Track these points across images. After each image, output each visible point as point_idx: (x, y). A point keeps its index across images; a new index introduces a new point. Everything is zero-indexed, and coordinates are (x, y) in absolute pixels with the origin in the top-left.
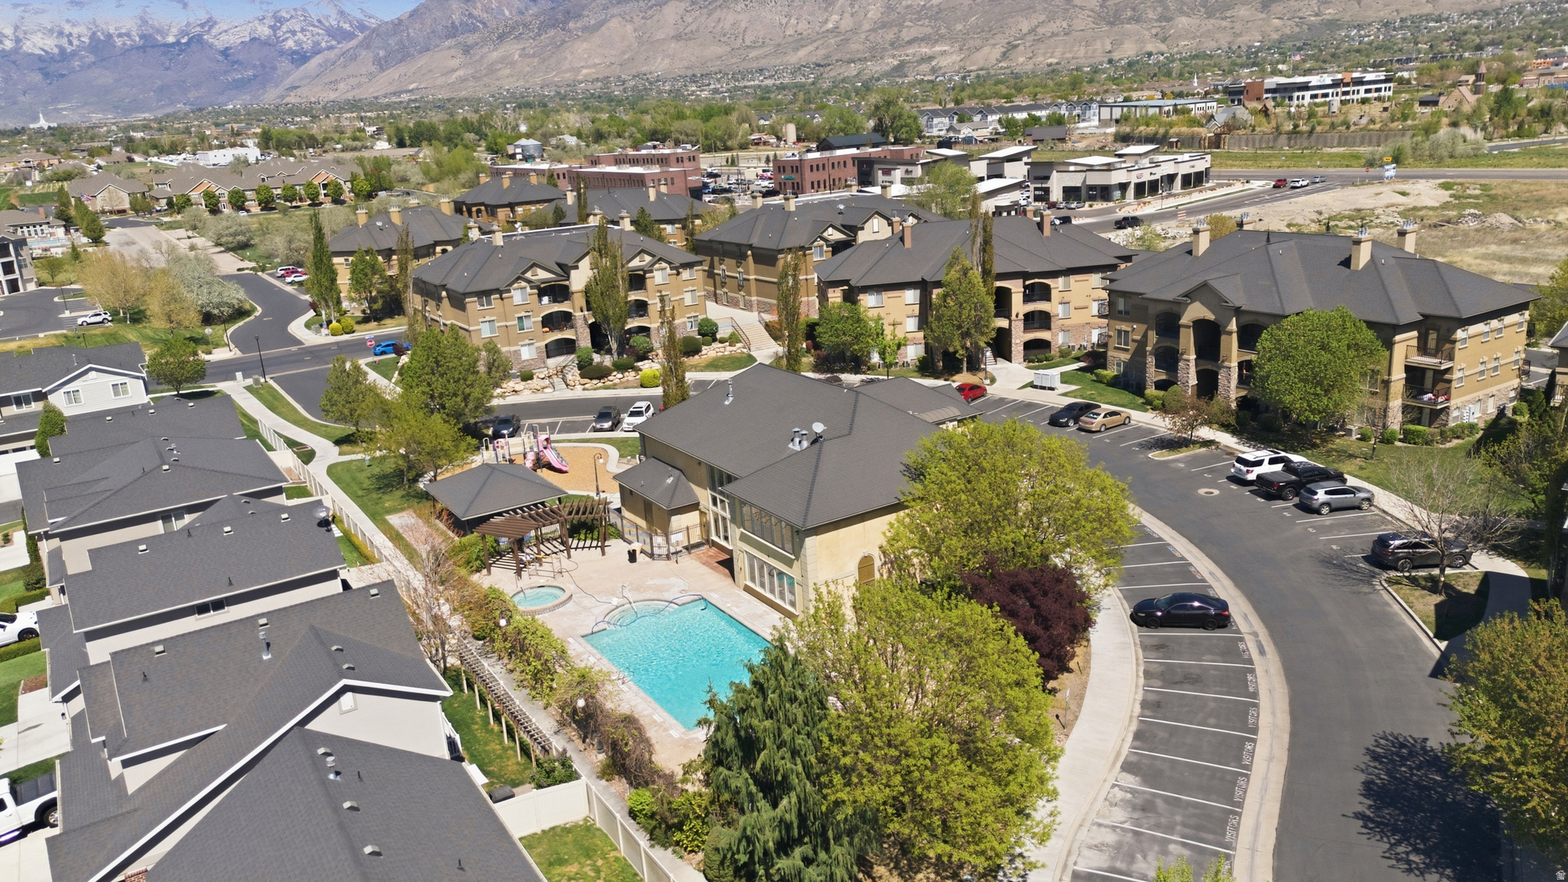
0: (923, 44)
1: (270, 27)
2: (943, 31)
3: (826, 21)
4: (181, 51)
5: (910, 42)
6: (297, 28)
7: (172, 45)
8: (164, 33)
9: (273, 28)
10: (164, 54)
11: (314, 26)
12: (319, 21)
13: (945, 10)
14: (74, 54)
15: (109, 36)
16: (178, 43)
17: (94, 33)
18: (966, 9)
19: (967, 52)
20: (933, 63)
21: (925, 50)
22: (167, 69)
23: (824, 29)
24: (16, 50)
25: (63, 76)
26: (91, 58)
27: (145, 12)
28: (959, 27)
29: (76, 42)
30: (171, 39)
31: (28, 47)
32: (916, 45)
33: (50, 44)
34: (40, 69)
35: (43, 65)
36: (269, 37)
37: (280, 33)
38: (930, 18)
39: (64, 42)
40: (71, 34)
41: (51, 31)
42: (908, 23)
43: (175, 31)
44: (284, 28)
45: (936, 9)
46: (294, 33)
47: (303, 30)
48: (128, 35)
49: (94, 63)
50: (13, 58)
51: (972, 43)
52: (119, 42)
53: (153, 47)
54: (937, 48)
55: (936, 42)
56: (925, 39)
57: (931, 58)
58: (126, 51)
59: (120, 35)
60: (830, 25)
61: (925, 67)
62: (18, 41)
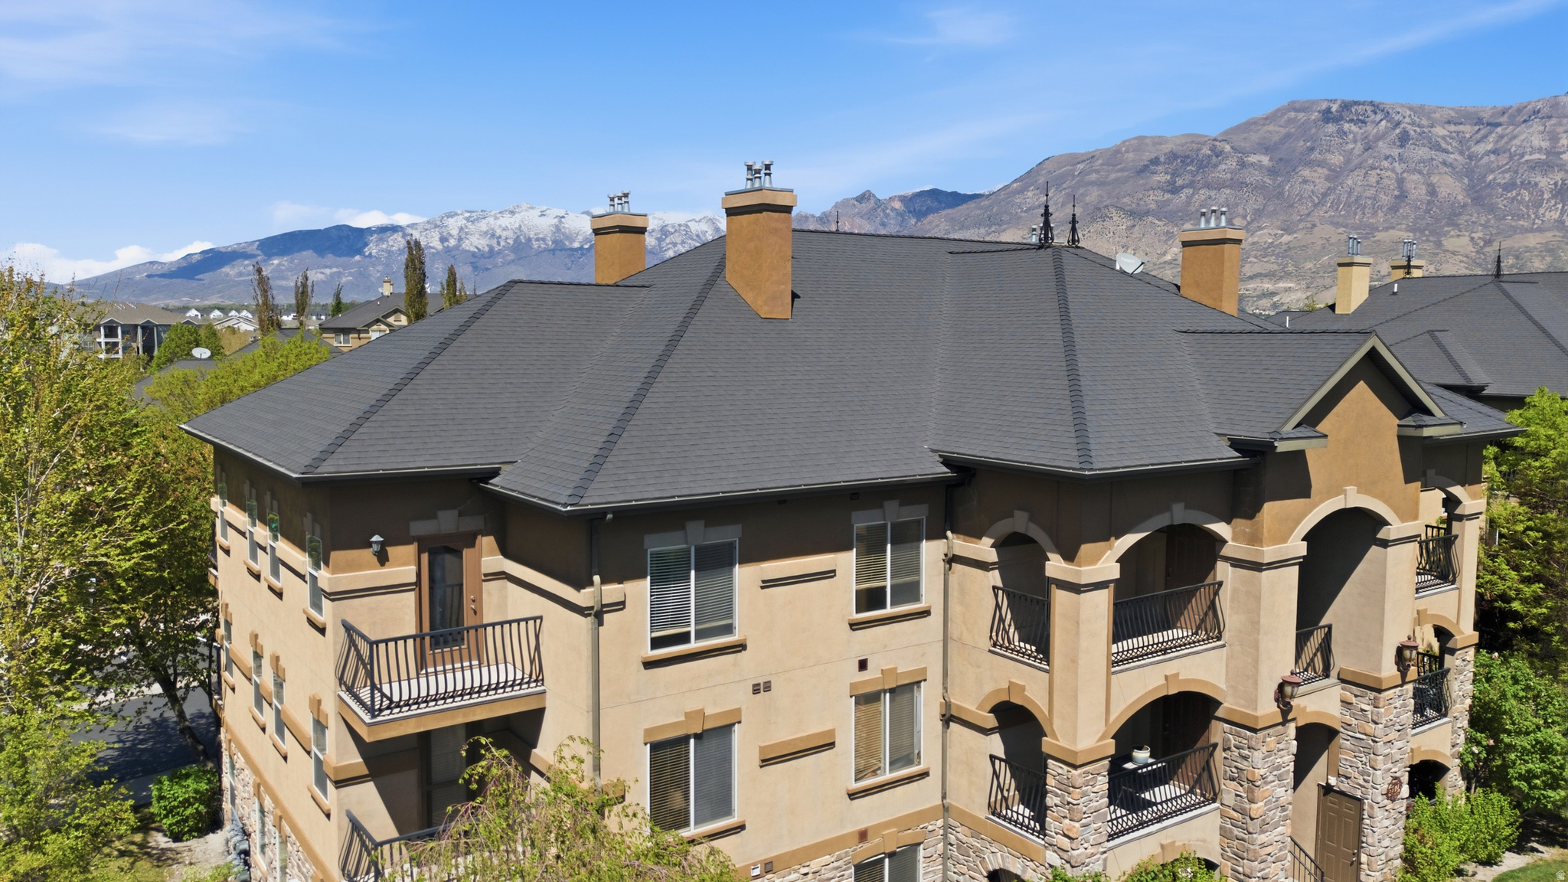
0: (1266, 280)
1: (657, 239)
2: (1290, 268)
3: (1165, 254)
4: (582, 254)
5: (1251, 278)
6: (679, 241)
7: (576, 250)
8: (572, 239)
9: (659, 240)
10: (569, 256)
11: (693, 239)
12: (698, 236)
13: (1295, 248)
14: (499, 252)
15: (529, 240)
16: (581, 248)
17: (518, 237)
18: (1319, 248)
19: (1315, 290)
20: (1275, 299)
21: (1268, 286)
22: (569, 269)
23: (1161, 261)
24: (457, 247)
25: (488, 269)
26: (512, 257)
27: (561, 222)
28: (1309, 265)
29: (503, 243)
30: (576, 245)
31: (467, 245)
32: (1258, 280)
33: (483, 243)
34: (471, 263)
35: (474, 260)
36: (654, 247)
37: (663, 244)
38: (1278, 256)
39: (494, 242)
40: (500, 237)
41: (486, 233)
42: (1253, 259)
43: (580, 238)
44: (668, 241)
45: (1284, 247)
46: (675, 244)
47: (683, 242)
48: (543, 239)
49: (513, 261)
50: (453, 253)
51: (1320, 282)
52: (535, 245)
53: (561, 250)
54: (1282, 285)
55: (1281, 278)
56: (1270, 275)
57: (1273, 294)
58: (539, 253)
59: (537, 240)
60: (1168, 257)
61: (1265, 303)
62: (460, 239)
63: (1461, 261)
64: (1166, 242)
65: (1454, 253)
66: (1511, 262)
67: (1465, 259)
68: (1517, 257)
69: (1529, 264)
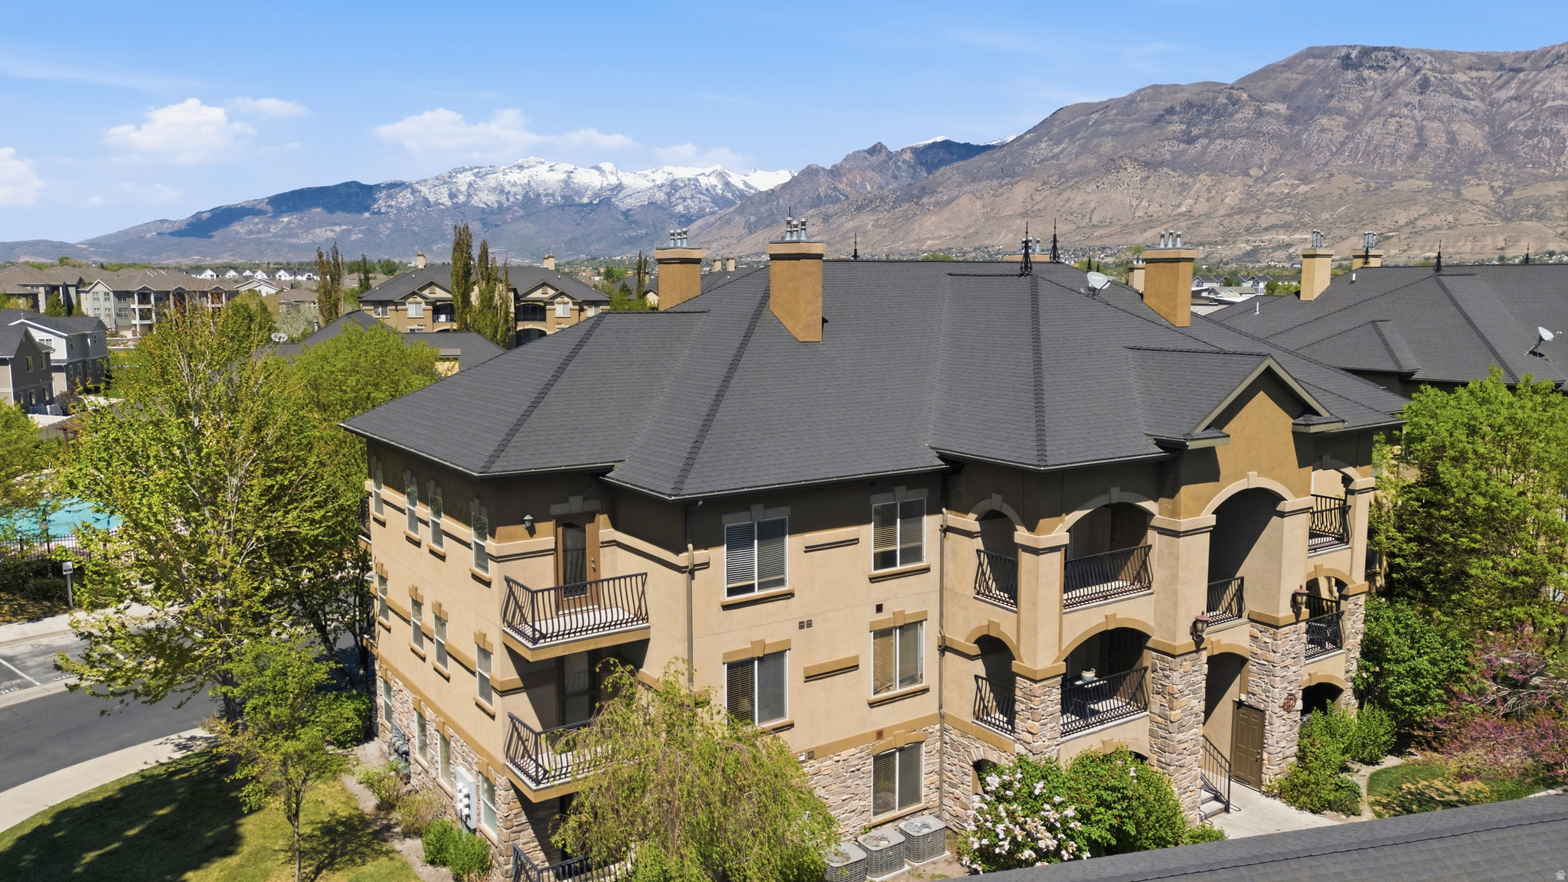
0: (1282, 231)
1: (667, 193)
2: (1307, 219)
3: (1179, 205)
4: (592, 210)
5: (1266, 229)
6: (688, 195)
7: (585, 205)
8: (580, 195)
9: (668, 194)
10: (578, 212)
11: (702, 194)
12: (707, 190)
13: (1312, 198)
14: (509, 208)
15: (539, 195)
16: (590, 203)
17: (527, 193)
18: (1336, 198)
19: (1331, 242)
20: (1291, 251)
21: (1284, 237)
22: (578, 225)
23: (1176, 212)
24: (466, 204)
25: (497, 225)
26: (521, 213)
27: (569, 177)
28: (1325, 216)
29: (512, 199)
30: (585, 200)
31: (475, 201)
32: (1274, 232)
33: (492, 199)
34: (481, 219)
35: (483, 216)
36: (664, 202)
37: (673, 199)
38: (1294, 206)
39: (503, 198)
40: (509, 192)
41: (495, 189)
42: (1268, 210)
43: (589, 193)
44: (677, 195)
45: (1301, 198)
46: (684, 199)
47: (692, 197)
48: (553, 195)
49: (522, 217)
50: (462, 210)
51: (1337, 233)
52: (544, 200)
53: (570, 206)
54: (1297, 236)
55: (1297, 229)
56: (1286, 227)
57: (1289, 245)
58: (549, 209)
59: (546, 195)
60: (1183, 209)
61: (1281, 254)
62: (469, 196)
63: (1482, 211)
64: (1180, 193)
65: (1473, 202)
66: (1531, 211)
67: (1484, 208)
68: (1537, 206)
69: (1549, 213)
